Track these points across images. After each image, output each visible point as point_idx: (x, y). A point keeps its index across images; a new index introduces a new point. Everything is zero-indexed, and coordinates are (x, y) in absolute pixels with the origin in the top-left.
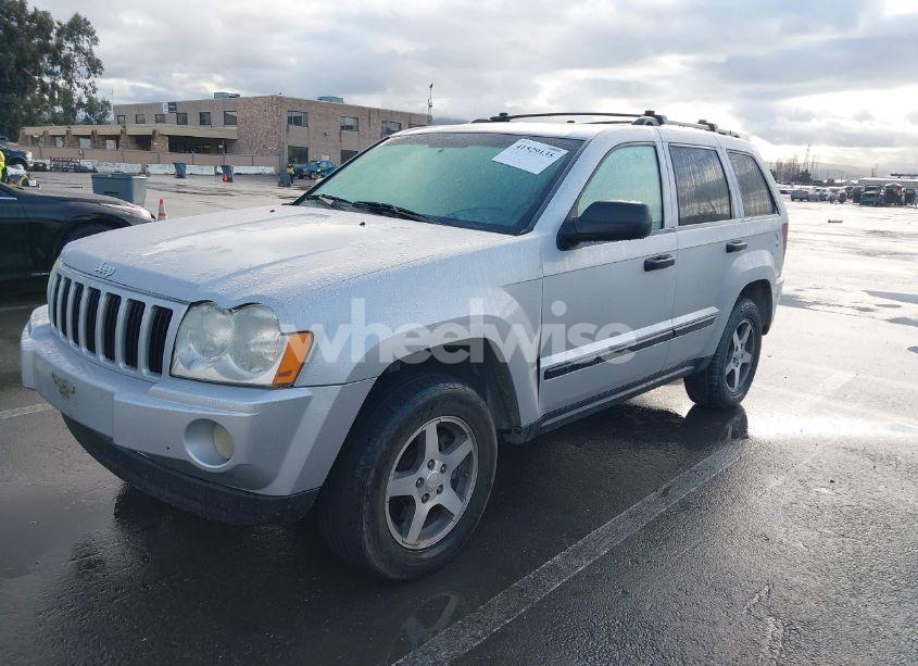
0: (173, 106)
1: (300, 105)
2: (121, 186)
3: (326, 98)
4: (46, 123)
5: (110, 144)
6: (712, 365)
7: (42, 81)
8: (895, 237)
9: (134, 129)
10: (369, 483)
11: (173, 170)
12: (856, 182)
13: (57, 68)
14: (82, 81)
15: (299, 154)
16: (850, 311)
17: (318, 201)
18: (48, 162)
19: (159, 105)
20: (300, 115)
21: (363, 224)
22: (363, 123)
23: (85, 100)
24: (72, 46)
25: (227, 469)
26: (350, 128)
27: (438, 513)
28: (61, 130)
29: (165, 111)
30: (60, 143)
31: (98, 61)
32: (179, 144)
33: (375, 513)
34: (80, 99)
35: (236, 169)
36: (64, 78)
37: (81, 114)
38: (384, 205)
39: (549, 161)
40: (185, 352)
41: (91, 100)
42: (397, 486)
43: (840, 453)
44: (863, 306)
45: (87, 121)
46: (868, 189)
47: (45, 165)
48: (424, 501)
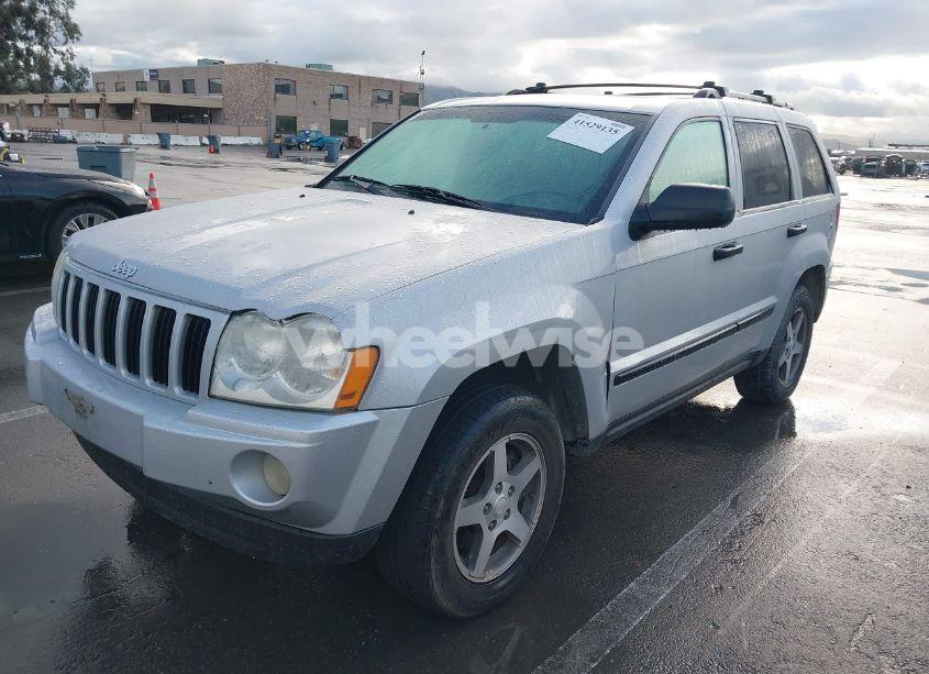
0: (154, 74)
1: (287, 73)
2: (108, 160)
3: (314, 66)
4: (21, 91)
5: (90, 113)
6: (767, 358)
7: (16, 47)
8: (903, 210)
9: (115, 98)
10: (438, 515)
11: (156, 140)
12: (853, 152)
13: (32, 33)
14: (58, 48)
15: (287, 124)
16: (877, 291)
17: (350, 184)
18: (25, 132)
19: (139, 72)
20: (289, 82)
21: (412, 212)
22: (353, 92)
23: (62, 67)
24: (47, 9)
25: (283, 506)
26: (340, 96)
27: (506, 539)
28: (39, 98)
29: (147, 78)
30: (37, 112)
31: (75, 25)
32: (161, 113)
33: (443, 550)
34: (57, 66)
35: (223, 140)
36: (40, 44)
37: (59, 82)
38: (427, 189)
39: (616, 138)
40: (226, 369)
41: (68, 67)
42: (466, 514)
43: (909, 454)
44: (889, 285)
45: (65, 89)
46: (868, 160)
47: (22, 135)
48: (491, 528)
